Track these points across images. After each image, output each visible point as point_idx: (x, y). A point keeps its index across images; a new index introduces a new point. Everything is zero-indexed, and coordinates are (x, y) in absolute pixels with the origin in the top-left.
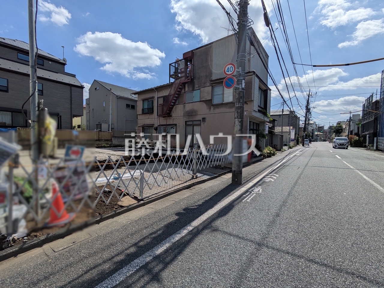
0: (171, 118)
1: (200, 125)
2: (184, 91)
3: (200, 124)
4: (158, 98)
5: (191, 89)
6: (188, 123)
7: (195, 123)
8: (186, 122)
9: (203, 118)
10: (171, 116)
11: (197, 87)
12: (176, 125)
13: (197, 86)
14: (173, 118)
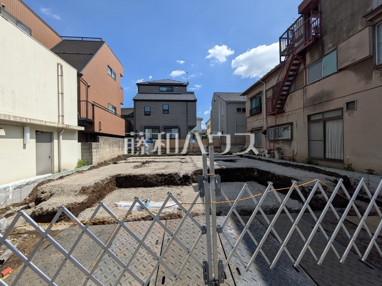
0: (284, 114)
1: (340, 118)
2: (304, 67)
3: (340, 116)
4: (266, 91)
5: (317, 57)
6: (313, 118)
7: (327, 115)
8: (309, 117)
9: (348, 104)
10: (284, 112)
11: (329, 49)
12: (291, 124)
13: (330, 45)
14: (287, 114)
